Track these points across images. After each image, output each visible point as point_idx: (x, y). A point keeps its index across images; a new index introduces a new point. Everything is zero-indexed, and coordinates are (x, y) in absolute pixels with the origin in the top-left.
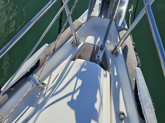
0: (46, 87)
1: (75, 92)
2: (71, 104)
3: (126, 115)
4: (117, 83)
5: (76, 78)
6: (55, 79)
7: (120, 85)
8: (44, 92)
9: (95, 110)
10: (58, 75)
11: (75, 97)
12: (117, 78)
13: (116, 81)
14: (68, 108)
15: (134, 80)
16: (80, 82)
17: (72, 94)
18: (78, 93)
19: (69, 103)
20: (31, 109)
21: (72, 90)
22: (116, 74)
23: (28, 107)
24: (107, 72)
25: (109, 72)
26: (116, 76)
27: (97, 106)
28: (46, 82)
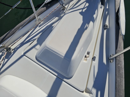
0: (66, 9)
1: (84, 8)
2: (81, 13)
3: (108, 28)
4: (107, 12)
5: (85, 3)
6: (72, 6)
7: (108, 14)
8: (64, 11)
9: (94, 18)
10: (74, 4)
11: (84, 10)
12: (108, 10)
13: (107, 11)
14: (80, 15)
15: (118, 7)
16: (87, 4)
17: (83, 9)
18: (85, 9)
19: (80, 13)
20: (57, 18)
21: (83, 7)
22: (107, 8)
23: (55, 17)
24: (103, 6)
25: (104, 6)
26: (107, 9)
27: (95, 16)
28: (66, 7)
